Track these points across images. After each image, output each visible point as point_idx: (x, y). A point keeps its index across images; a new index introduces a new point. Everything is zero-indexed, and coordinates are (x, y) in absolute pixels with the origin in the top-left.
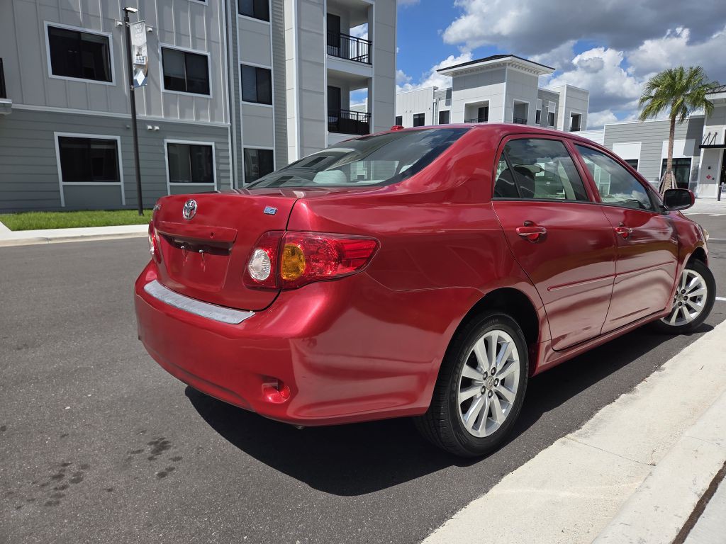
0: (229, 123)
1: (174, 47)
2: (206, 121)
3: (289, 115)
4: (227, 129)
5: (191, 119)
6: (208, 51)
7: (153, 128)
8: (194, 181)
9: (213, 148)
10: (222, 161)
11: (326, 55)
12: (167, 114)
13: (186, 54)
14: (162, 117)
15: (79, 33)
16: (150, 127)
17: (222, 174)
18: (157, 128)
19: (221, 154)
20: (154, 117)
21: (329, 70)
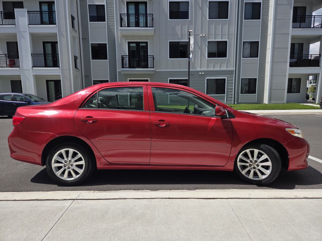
0: (234, 68)
1: (213, 40)
2: (224, 68)
3: (267, 61)
4: (233, 71)
5: (217, 68)
6: (228, 39)
7: (202, 73)
8: (216, 94)
9: (226, 79)
10: (229, 85)
11: (291, 28)
12: (208, 67)
13: (218, 42)
14: (205, 69)
15: (179, 42)
16: (200, 73)
17: (229, 91)
18: (203, 73)
19: (230, 82)
20: (202, 69)
21: (292, 36)
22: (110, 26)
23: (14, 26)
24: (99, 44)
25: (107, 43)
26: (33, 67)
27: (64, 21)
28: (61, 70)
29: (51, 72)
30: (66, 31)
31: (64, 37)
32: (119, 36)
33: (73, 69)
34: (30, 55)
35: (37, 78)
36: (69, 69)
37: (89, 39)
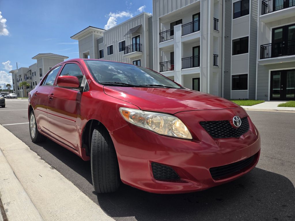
22: (254, 17)
23: (173, 39)
24: (240, 39)
25: (249, 35)
26: (182, 69)
27: (206, 25)
28: (200, 68)
29: (194, 71)
30: (207, 34)
31: (205, 40)
32: (262, 25)
33: (210, 67)
34: (181, 59)
35: (185, 77)
36: (207, 67)
37: (231, 36)
